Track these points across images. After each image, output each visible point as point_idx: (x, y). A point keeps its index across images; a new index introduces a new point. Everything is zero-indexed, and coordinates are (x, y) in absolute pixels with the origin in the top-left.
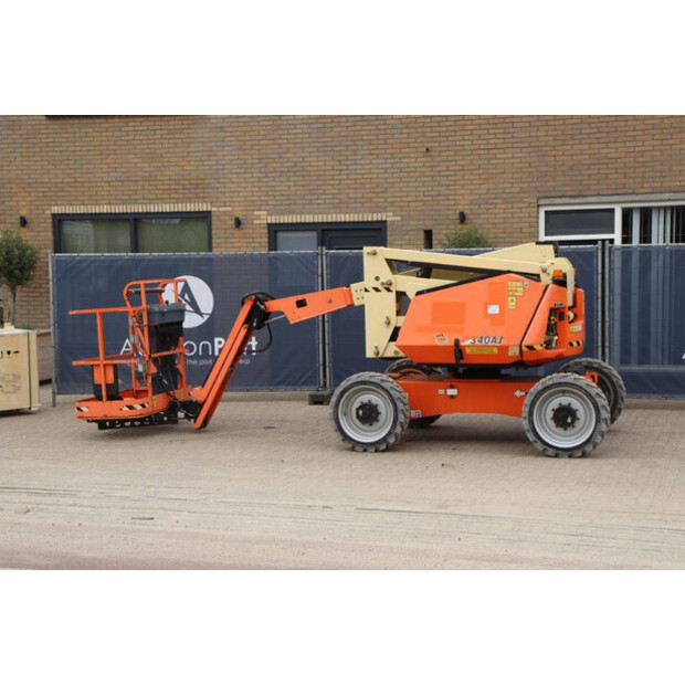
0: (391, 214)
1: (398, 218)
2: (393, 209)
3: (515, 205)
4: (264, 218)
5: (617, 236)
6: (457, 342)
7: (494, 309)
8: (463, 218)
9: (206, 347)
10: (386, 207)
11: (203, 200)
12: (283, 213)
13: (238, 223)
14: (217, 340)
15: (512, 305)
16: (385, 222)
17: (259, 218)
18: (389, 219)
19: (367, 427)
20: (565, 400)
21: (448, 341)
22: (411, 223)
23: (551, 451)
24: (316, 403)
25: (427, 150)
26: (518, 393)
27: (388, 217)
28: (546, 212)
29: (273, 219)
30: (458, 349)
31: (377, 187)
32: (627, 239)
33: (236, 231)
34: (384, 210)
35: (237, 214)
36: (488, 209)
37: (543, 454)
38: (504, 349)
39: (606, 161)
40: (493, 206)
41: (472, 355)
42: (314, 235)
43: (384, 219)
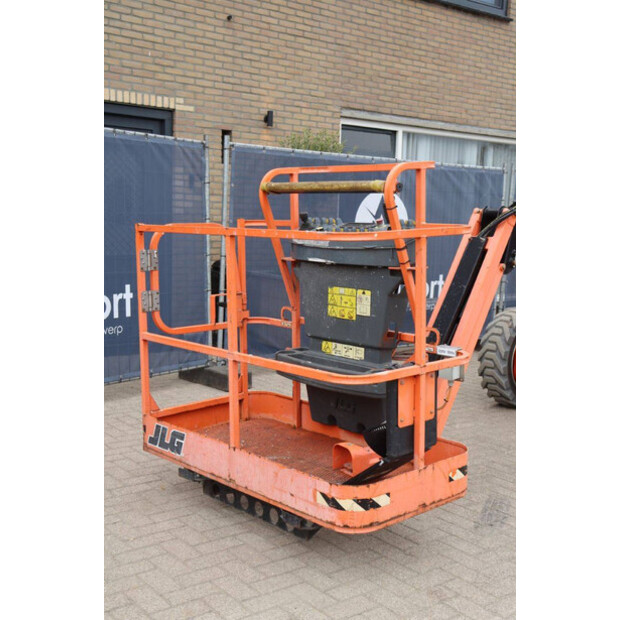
0: (181, 101)
1: (191, 109)
2: (184, 94)
3: (320, 112)
8: (268, 119)
10: (174, 90)
16: (171, 111)
18: (178, 108)
22: (207, 117)
25: (229, 18)
27: (177, 104)
28: (342, 126)
31: (162, 58)
34: (172, 93)
36: (293, 113)
39: (399, 77)
40: (298, 109)
43: (172, 107)
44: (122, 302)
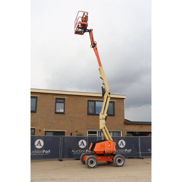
3: (84, 130)
4: (45, 130)
5: (97, 135)
6: (104, 150)
7: (109, 145)
8: (77, 131)
9: (42, 152)
10: (65, 129)
11: (34, 126)
12: (48, 129)
13: (40, 130)
14: (44, 150)
15: (111, 145)
16: (64, 132)
17: (43, 130)
19: (91, 164)
20: (119, 158)
21: (103, 150)
22: (69, 132)
23: (118, 166)
24: (61, 161)
25: (72, 121)
26: (109, 158)
27: (65, 131)
28: (88, 131)
29: (46, 130)
30: (104, 151)
32: (98, 136)
33: (39, 132)
35: (40, 129)
36: (80, 130)
37: (117, 167)
38: (111, 151)
41: (106, 152)
42: (52, 133)
44: (49, 152)
